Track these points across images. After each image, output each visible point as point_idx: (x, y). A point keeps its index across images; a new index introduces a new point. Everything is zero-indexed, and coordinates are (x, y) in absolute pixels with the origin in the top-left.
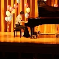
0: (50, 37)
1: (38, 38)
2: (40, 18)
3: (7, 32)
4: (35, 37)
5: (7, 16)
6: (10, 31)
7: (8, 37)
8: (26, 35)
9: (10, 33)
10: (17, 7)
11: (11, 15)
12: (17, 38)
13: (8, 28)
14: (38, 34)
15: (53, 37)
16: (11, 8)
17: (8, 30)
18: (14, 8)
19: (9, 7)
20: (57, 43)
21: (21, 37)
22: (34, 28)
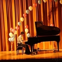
0: (48, 53)
1: (38, 54)
2: (39, 36)
3: (11, 51)
4: (35, 53)
5: (10, 37)
6: (14, 50)
7: (12, 55)
8: (28, 52)
9: (13, 51)
10: (18, 28)
11: (14, 36)
12: (20, 55)
13: (12, 47)
14: (38, 50)
15: (51, 53)
16: (13, 30)
17: (12, 49)
18: (16, 30)
19: (12, 30)
20: (55, 57)
21: (23, 54)
22: (33, 46)
